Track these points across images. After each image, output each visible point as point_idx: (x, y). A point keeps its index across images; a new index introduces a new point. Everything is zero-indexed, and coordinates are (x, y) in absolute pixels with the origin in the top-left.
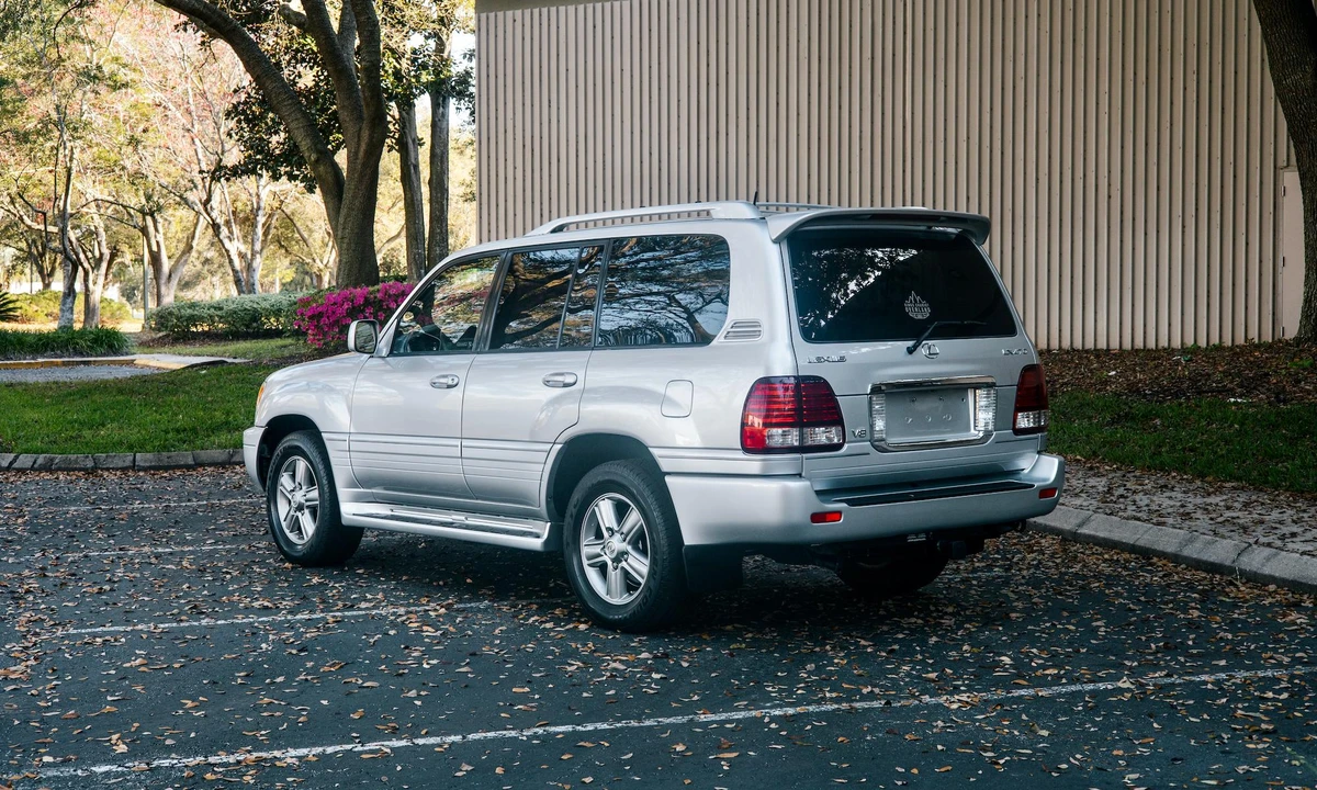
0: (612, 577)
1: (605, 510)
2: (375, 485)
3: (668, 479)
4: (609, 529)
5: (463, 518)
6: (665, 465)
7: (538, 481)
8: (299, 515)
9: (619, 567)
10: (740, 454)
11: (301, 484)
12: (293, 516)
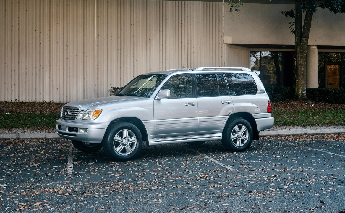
0: (239, 141)
1: (237, 128)
2: (157, 134)
3: (255, 119)
4: (238, 132)
6: (255, 117)
7: (222, 124)
8: (125, 146)
9: (241, 139)
10: (267, 113)
11: (126, 137)
12: (122, 147)
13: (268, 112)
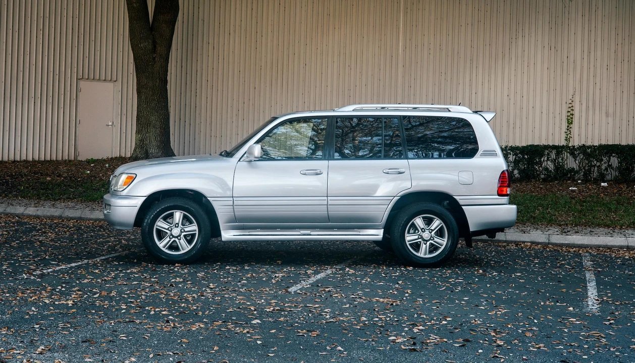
0: (423, 247)
1: (419, 222)
2: (241, 222)
3: (463, 207)
4: (422, 229)
5: (309, 232)
6: (461, 202)
7: (383, 212)
8: (176, 239)
9: (428, 243)
10: (497, 197)
11: (178, 224)
12: (170, 241)
13: (499, 195)
